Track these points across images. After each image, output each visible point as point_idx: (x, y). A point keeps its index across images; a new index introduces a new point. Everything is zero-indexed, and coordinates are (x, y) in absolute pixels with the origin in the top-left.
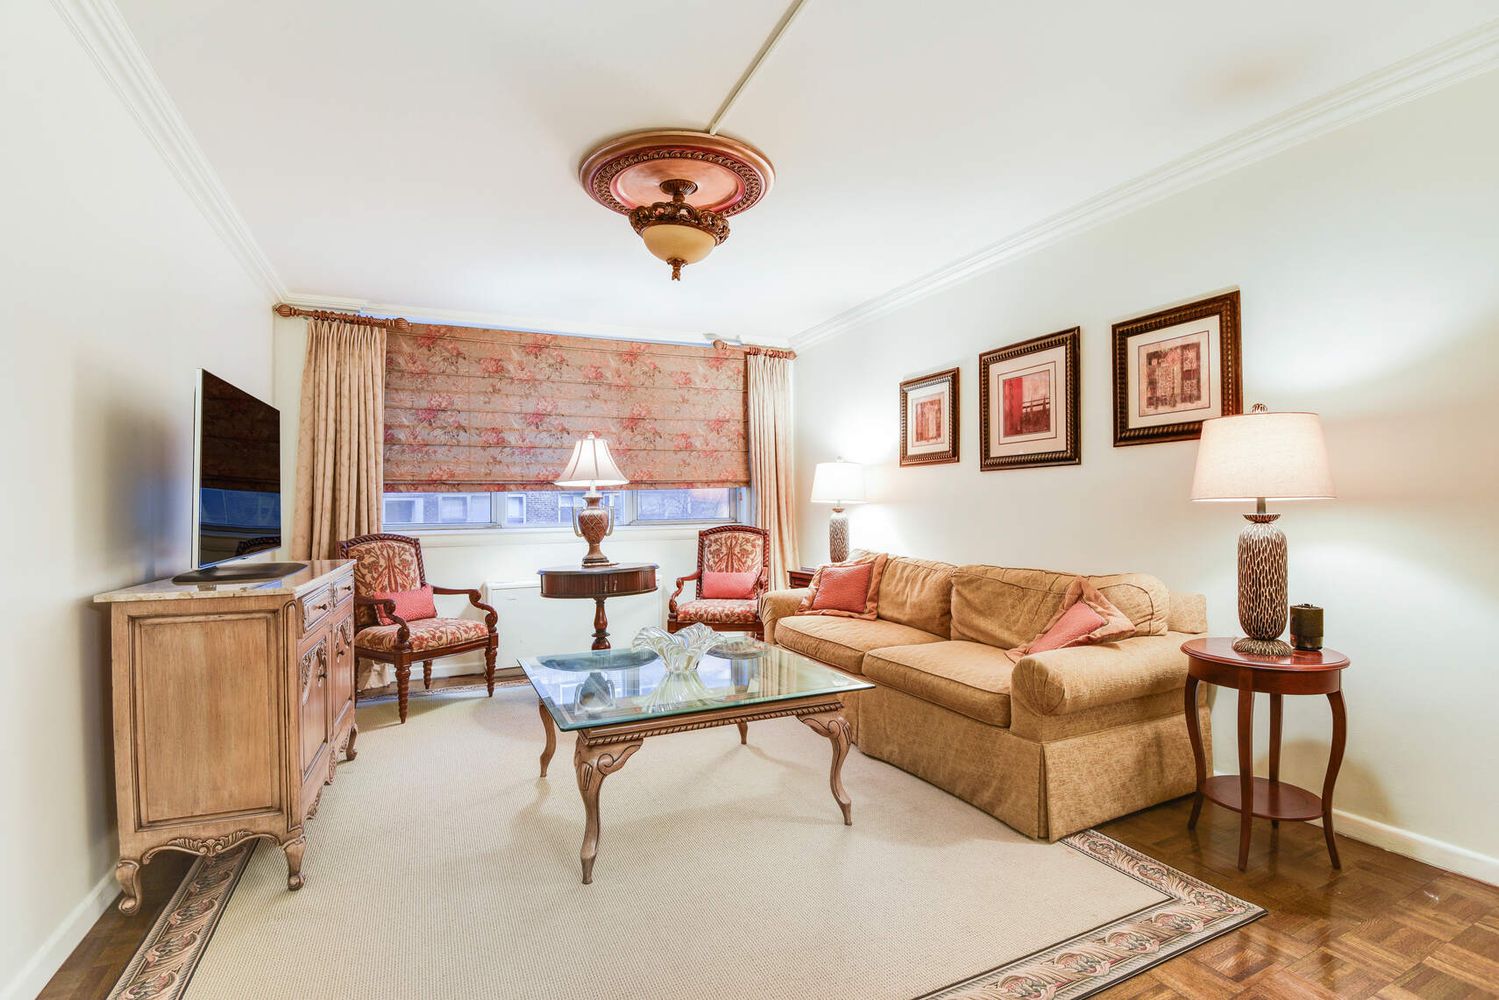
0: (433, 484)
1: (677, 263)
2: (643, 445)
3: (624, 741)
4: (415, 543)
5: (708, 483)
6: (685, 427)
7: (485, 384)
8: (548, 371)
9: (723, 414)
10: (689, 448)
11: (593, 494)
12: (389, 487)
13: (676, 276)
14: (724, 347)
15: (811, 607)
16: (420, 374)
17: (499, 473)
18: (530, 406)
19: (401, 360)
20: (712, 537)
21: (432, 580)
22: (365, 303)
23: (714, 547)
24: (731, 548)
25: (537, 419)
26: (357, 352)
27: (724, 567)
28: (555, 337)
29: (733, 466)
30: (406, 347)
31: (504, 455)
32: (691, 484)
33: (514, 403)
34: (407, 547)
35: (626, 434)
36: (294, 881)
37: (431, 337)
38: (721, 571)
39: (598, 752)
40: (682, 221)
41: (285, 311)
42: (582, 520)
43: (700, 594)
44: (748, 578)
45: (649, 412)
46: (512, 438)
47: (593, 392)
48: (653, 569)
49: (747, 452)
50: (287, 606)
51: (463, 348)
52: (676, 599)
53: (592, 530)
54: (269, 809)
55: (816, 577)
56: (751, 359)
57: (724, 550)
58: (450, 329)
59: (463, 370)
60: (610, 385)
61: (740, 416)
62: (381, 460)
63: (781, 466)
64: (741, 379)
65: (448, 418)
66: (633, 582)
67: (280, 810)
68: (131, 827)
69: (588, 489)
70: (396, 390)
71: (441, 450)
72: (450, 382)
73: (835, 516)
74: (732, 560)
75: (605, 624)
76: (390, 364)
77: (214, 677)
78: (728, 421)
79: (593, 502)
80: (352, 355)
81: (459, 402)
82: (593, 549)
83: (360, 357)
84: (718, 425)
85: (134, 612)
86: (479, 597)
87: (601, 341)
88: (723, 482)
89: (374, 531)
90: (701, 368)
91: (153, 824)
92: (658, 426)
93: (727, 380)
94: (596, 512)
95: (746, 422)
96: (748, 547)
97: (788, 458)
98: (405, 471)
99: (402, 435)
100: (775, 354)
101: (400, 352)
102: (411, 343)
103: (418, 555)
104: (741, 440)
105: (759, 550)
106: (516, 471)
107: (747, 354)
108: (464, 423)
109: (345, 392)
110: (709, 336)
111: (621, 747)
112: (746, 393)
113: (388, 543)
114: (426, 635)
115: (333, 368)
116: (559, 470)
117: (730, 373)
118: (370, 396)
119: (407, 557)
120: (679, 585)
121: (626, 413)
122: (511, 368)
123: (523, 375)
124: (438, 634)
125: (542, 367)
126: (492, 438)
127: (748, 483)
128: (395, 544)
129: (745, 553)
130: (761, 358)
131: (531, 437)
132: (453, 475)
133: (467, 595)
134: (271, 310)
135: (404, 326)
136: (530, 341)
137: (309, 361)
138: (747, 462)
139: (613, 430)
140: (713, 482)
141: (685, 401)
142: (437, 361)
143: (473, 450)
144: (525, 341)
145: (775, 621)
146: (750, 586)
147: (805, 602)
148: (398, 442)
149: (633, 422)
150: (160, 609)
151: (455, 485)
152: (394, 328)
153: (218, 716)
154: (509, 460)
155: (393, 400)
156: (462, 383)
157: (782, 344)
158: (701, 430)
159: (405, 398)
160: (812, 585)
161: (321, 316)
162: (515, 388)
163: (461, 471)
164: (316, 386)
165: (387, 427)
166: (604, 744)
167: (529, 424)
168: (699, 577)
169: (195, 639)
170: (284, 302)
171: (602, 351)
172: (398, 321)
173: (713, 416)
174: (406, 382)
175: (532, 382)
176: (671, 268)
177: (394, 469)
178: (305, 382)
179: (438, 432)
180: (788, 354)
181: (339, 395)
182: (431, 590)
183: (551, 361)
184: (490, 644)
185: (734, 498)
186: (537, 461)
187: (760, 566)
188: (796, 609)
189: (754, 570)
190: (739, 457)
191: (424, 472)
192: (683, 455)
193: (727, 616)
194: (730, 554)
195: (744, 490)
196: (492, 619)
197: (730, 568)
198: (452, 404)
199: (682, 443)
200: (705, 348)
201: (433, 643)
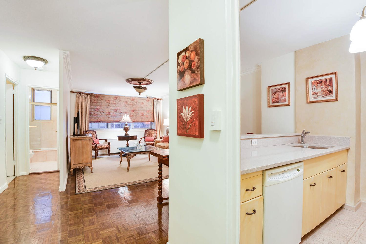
0: (98, 121)
1: (140, 93)
2: (135, 115)
3: (133, 155)
4: (95, 132)
5: (146, 122)
6: (143, 112)
7: (107, 104)
8: (118, 102)
9: (149, 109)
10: (143, 115)
11: (127, 124)
12: (90, 122)
13: (140, 95)
14: (149, 98)
15: (162, 142)
16: (95, 103)
17: (109, 120)
18: (115, 108)
19: (92, 100)
20: (147, 131)
21: (98, 138)
22: (86, 91)
23: (147, 133)
24: (150, 133)
25: (116, 110)
26: (85, 99)
27: (149, 136)
28: (119, 96)
29: (151, 118)
30: (93, 98)
31: (110, 117)
32: (143, 122)
33: (112, 108)
34: (94, 132)
35: (132, 113)
36: (91, 172)
37: (97, 96)
38: (148, 137)
39: (130, 156)
40: (141, 88)
41: (72, 92)
42: (124, 128)
43: (145, 141)
44: (153, 138)
45: (136, 109)
46: (111, 114)
47: (126, 106)
48: (136, 136)
49: (153, 116)
50: (91, 138)
51: (103, 98)
52: (140, 141)
53: (126, 130)
54: (88, 163)
55: (163, 137)
56: (154, 100)
57: (149, 133)
58: (101, 95)
59: (103, 102)
60: (129, 104)
61: (152, 110)
62: (89, 118)
63: (160, 119)
64: (152, 103)
65: (101, 110)
66: (133, 138)
67: (90, 163)
68: (72, 165)
69: (125, 123)
70: (91, 105)
71: (99, 116)
72: (101, 104)
73: (167, 128)
74: (150, 135)
75: (128, 145)
76: (91, 101)
77: (82, 147)
78: (150, 111)
79: (126, 125)
80: (84, 100)
81: (102, 107)
82: (126, 133)
83: (86, 100)
84: (148, 111)
85: (73, 139)
86: (107, 140)
87: (127, 97)
88: (149, 121)
89: (88, 130)
90: (145, 101)
91: (75, 164)
92: (138, 112)
93: (150, 103)
94: (127, 127)
95: (153, 111)
96: (153, 133)
97: (161, 117)
98: (93, 119)
99: (92, 113)
100: (159, 99)
101: (92, 99)
102: (94, 97)
103: (96, 133)
104: (152, 114)
105: (155, 133)
106: (112, 119)
107: (153, 99)
108: (103, 111)
109: (83, 106)
110: (147, 96)
111: (132, 156)
112: (153, 106)
113: (91, 131)
114: (99, 146)
115: (81, 102)
116: (120, 119)
117: (150, 102)
118: (87, 107)
119: (94, 134)
120: (141, 139)
121: (132, 109)
122: (111, 102)
123: (114, 103)
124: (101, 146)
125: (117, 101)
126: (108, 114)
127: (154, 122)
128: (92, 132)
129: (152, 134)
130: (156, 100)
131: (115, 113)
132: (101, 120)
133: (105, 140)
134: (70, 92)
135: (93, 94)
136: (115, 97)
137: (77, 101)
138: (154, 118)
139: (129, 112)
140: (147, 121)
141: (142, 107)
142: (98, 100)
143: (105, 116)
144: (114, 97)
145: (156, 144)
146: (153, 139)
147: (161, 141)
148: (92, 114)
149: (133, 111)
150: (76, 139)
151: (101, 122)
152: (91, 95)
153: (83, 151)
154: (111, 117)
155: (91, 107)
156: (103, 104)
157: (160, 97)
158: (145, 112)
159: (93, 107)
160: (162, 139)
161: (79, 93)
162: (112, 105)
163: (102, 119)
164: (78, 105)
165: (90, 112)
166: (130, 155)
167: (115, 111)
168: (144, 138)
169: (80, 142)
170: (72, 90)
171: (128, 99)
172: (92, 94)
173: (147, 110)
174: (93, 104)
175: (115, 104)
176: (139, 93)
177: (91, 119)
178: (76, 104)
179: (99, 113)
180: (161, 99)
181: (82, 106)
182: (98, 140)
183: (118, 100)
184: (109, 148)
185: (151, 124)
186: (116, 118)
187: (155, 136)
188: (159, 142)
189: (154, 137)
190: (152, 117)
191: (96, 119)
192: (142, 117)
193: (149, 144)
194: (150, 134)
195: (153, 123)
196: (109, 144)
197: (150, 136)
198: (101, 108)
199: (142, 114)
200: (146, 98)
201: (101, 147)
